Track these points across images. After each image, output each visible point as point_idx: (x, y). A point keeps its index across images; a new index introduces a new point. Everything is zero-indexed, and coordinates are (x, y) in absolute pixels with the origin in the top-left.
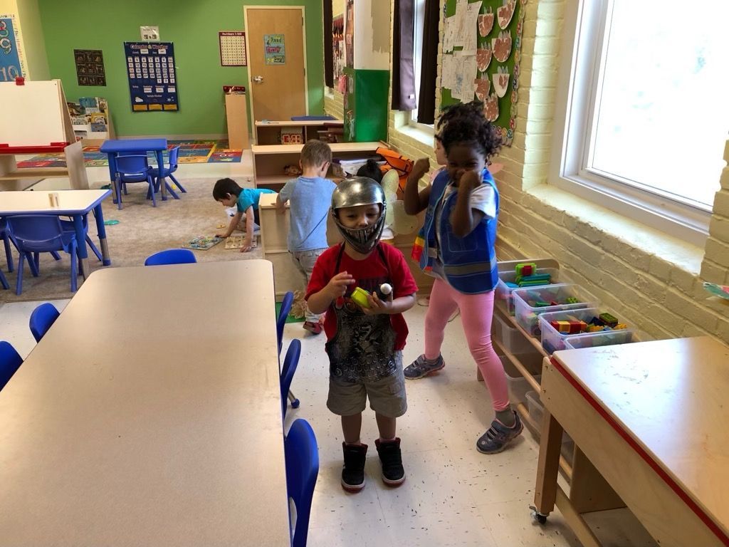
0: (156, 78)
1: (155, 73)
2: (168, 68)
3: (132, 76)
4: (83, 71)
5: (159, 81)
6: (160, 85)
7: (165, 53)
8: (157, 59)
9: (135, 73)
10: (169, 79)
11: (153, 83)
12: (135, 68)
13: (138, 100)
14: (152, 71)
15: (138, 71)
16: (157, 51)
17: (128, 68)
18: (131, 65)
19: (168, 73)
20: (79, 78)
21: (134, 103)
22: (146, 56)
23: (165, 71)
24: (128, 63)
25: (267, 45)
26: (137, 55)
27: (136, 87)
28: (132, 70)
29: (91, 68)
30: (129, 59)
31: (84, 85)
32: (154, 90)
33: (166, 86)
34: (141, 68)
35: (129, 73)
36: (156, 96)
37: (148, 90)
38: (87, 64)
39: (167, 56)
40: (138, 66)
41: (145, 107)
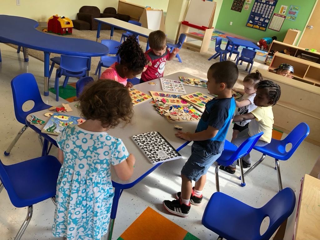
1: (263, 12)
2: (270, 11)
3: (253, 11)
4: (235, 4)
5: (263, 16)
6: (263, 18)
7: (272, 4)
8: (268, 6)
9: (255, 10)
10: (268, 16)
11: (260, 16)
12: (256, 8)
13: (251, 22)
14: (263, 11)
15: (257, 9)
16: (269, 2)
18: (255, 6)
19: (269, 13)
20: (232, 6)
21: (248, 22)
22: (263, 3)
23: (268, 12)
25: (290, 10)
26: (259, 2)
27: (253, 15)
28: (254, 8)
29: (239, 3)
30: (256, 3)
31: (232, 10)
32: (259, 19)
33: (265, 19)
34: (259, 8)
35: (252, 9)
36: (259, 22)
37: (257, 18)
38: (238, 2)
39: (272, 5)
40: (258, 7)
41: (252, 25)
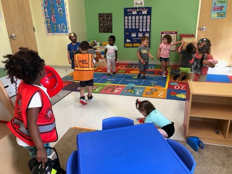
0: (139, 28)
1: (139, 25)
2: (147, 22)
3: (126, 27)
4: (102, 25)
5: (141, 30)
6: (141, 32)
7: (146, 13)
8: (141, 17)
9: (128, 26)
10: (146, 28)
11: (137, 31)
12: (128, 22)
13: (128, 41)
14: (137, 24)
15: (130, 24)
16: (141, 12)
17: (125, 22)
18: (126, 21)
19: (146, 25)
20: (100, 28)
21: (125, 42)
22: (135, 15)
23: (145, 23)
24: (125, 20)
25: (213, 5)
26: (130, 15)
27: (128, 33)
28: (126, 24)
29: (106, 23)
30: (126, 17)
31: (101, 32)
32: (137, 35)
33: (144, 33)
34: (132, 22)
35: (125, 25)
36: (138, 39)
37: (134, 35)
38: (104, 21)
39: (146, 15)
40: (130, 21)
41: (131, 45)
